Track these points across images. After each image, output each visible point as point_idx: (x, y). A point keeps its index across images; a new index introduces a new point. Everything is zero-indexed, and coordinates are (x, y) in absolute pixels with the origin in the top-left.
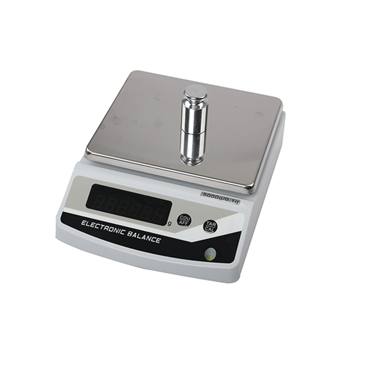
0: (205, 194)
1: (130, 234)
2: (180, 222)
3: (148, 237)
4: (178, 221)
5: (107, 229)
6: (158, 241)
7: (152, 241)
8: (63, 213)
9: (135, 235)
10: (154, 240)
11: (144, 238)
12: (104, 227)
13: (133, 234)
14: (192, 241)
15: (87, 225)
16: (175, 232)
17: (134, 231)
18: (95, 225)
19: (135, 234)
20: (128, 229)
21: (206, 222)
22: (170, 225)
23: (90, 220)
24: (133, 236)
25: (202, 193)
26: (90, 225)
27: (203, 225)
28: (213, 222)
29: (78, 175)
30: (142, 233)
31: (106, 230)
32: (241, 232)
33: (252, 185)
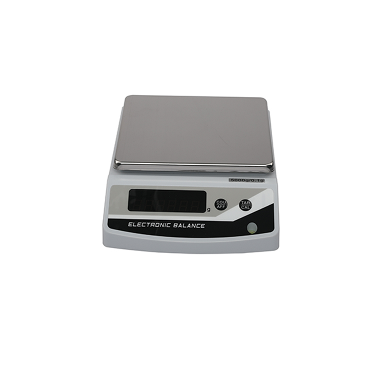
0: (232, 180)
1: (175, 225)
2: (218, 207)
3: (193, 225)
4: (216, 206)
5: (154, 225)
6: (202, 226)
7: (197, 227)
8: (109, 219)
9: (180, 226)
10: (198, 226)
11: (189, 226)
12: (150, 225)
13: (178, 226)
14: (233, 221)
15: (134, 226)
16: (215, 216)
17: (179, 222)
18: (141, 224)
19: (180, 224)
20: (173, 222)
21: (241, 203)
22: (210, 211)
23: (136, 221)
24: (179, 226)
25: (229, 179)
26: (136, 225)
27: (238, 205)
28: (247, 201)
29: (114, 184)
30: (186, 223)
31: (152, 226)
32: (273, 204)
33: (271, 164)
